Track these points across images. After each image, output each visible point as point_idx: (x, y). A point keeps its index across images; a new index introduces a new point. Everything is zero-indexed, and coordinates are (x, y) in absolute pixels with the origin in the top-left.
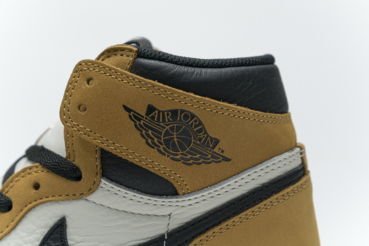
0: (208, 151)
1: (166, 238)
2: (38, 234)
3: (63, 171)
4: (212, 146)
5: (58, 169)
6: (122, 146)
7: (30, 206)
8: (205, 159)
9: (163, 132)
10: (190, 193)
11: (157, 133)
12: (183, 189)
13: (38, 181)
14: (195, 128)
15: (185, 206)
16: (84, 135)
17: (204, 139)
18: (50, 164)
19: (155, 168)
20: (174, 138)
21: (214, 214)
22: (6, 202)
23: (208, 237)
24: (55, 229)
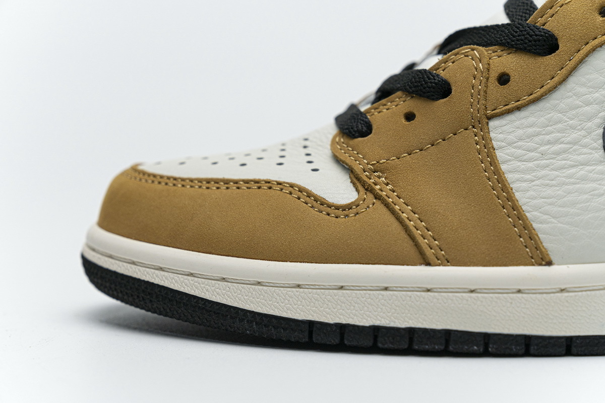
22: (546, 37)
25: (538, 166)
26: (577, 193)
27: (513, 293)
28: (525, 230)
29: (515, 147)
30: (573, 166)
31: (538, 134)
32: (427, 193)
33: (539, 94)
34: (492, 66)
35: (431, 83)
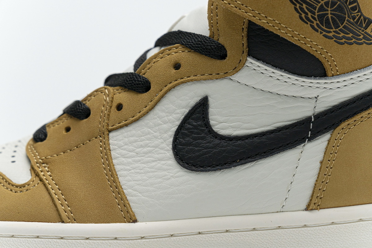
0: (360, 31)
1: (313, 120)
2: (178, 114)
3: (207, 49)
4: (365, 26)
5: (201, 47)
6: (274, 19)
7: (169, 86)
8: (357, 39)
9: (318, 7)
10: (339, 75)
11: (311, 8)
12: (333, 69)
13: (179, 61)
14: (349, 5)
15: (333, 89)
16: (235, 8)
17: (357, 18)
18: (192, 44)
19: (307, 45)
20: (328, 14)
21: (362, 99)
22: (144, 82)
23: (356, 122)
24: (197, 109)
25: (134, 161)
26: (155, 178)
27: (111, 240)
28: (122, 201)
29: (122, 149)
30: (153, 161)
31: (136, 141)
32: (68, 178)
33: (137, 116)
34: (114, 99)
35: (79, 109)
